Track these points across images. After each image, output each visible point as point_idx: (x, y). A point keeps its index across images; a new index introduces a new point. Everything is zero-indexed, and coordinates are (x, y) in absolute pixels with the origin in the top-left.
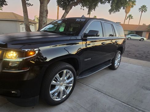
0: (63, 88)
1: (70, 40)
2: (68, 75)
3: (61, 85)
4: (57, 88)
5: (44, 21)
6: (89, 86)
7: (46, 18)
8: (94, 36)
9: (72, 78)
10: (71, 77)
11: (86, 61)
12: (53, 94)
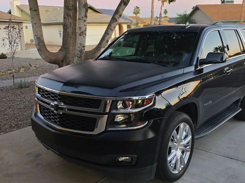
5: (80, 28)
6: (210, 151)
7: (85, 21)
9: (190, 138)
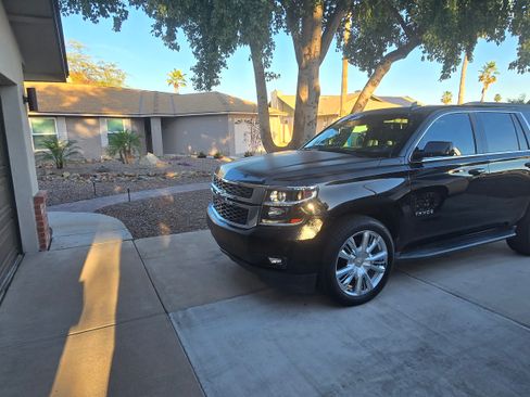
0: (361, 271)
1: (378, 167)
2: (374, 244)
3: (359, 265)
4: (350, 266)
5: (309, 117)
7: (314, 108)
8: (446, 155)
9: (384, 254)
10: (381, 251)
11: (419, 216)
12: (343, 277)
